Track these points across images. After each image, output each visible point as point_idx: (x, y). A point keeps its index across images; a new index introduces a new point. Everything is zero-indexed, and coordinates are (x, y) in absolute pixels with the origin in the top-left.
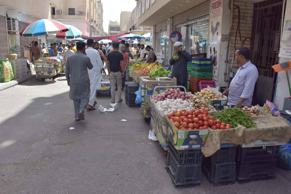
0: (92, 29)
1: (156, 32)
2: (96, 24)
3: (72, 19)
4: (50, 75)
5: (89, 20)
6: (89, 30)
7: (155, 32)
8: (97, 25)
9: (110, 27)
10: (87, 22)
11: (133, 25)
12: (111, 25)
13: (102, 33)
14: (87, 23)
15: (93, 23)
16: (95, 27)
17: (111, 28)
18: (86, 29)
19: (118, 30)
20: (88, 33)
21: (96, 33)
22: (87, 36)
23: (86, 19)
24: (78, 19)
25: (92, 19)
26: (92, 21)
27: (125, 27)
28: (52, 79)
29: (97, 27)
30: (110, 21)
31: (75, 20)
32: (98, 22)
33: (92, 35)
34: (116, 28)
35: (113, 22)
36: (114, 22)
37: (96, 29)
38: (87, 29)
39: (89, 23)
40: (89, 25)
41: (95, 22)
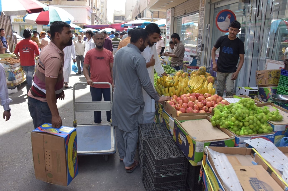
0: (94, 17)
1: (175, 17)
2: (99, 12)
3: (71, 5)
4: (12, 83)
5: (90, 7)
6: (90, 18)
7: (173, 17)
8: (100, 14)
9: (115, 16)
10: (88, 8)
11: (139, 13)
12: (115, 14)
13: (106, 22)
14: (88, 10)
15: (96, 10)
16: (98, 15)
17: (116, 18)
18: (87, 17)
19: (123, 19)
20: (90, 21)
21: (99, 21)
22: (88, 24)
23: (86, 5)
24: (78, 5)
25: (94, 6)
26: (95, 9)
27: (130, 15)
28: (17, 88)
29: (100, 15)
30: (115, 10)
31: (74, 7)
32: (101, 10)
33: (94, 24)
34: (120, 18)
35: (117, 12)
36: (119, 12)
37: (99, 17)
38: (89, 17)
39: (90, 10)
40: (91, 13)
41: (98, 10)
